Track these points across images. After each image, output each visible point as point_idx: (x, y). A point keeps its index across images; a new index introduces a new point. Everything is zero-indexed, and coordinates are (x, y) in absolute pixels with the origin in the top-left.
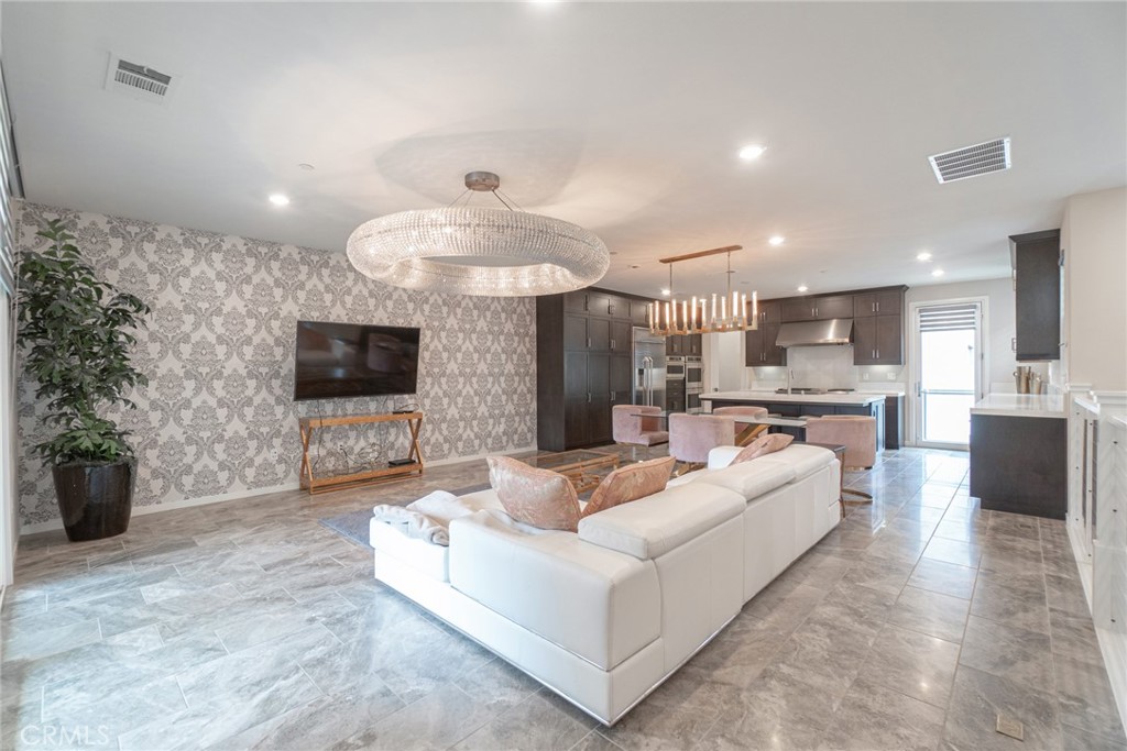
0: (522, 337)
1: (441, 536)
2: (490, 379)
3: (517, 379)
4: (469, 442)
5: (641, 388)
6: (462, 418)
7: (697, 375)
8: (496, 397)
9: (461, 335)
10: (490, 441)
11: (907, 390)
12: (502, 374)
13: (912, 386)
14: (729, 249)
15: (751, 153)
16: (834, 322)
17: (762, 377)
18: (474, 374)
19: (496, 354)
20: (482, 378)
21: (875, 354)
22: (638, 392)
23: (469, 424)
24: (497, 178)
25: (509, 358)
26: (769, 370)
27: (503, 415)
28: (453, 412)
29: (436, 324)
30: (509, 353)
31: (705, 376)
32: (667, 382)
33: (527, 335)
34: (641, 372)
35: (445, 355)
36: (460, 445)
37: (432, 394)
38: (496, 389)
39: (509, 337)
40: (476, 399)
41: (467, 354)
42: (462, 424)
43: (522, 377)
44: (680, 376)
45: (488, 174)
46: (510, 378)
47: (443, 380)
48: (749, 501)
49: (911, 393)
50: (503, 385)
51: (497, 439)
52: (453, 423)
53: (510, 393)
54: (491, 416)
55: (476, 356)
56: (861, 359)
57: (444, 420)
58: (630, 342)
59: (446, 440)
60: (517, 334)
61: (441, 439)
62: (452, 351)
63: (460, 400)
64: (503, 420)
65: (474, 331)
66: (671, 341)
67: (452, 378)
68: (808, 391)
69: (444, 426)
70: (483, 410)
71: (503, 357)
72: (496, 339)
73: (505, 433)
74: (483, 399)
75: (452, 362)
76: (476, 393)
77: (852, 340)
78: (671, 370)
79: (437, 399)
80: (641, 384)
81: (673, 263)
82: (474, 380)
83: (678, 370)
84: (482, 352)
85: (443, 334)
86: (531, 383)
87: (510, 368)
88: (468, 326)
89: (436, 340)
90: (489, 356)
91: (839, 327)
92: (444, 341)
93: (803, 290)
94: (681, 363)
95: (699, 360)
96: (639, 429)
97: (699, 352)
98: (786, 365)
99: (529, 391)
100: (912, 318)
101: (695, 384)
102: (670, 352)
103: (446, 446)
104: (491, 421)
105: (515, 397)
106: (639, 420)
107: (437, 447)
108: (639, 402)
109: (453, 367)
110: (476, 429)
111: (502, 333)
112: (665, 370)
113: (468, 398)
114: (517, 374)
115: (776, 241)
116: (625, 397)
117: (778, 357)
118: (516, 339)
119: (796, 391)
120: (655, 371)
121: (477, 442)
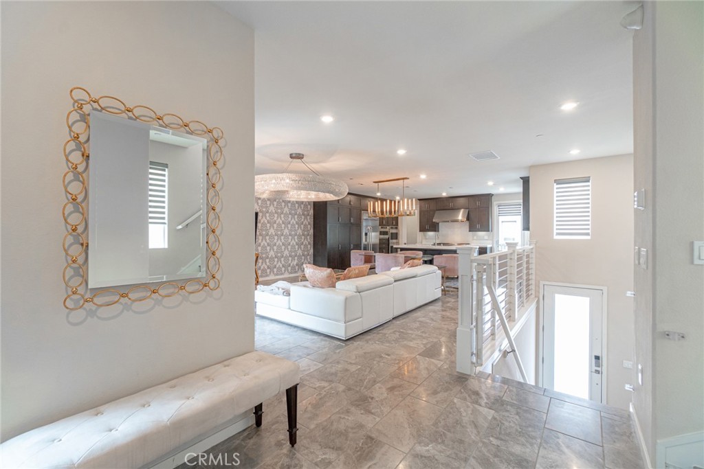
0: (306, 216)
1: (287, 293)
2: (290, 237)
3: (303, 237)
4: (279, 269)
5: (366, 243)
6: (276, 257)
7: (395, 236)
8: (293, 246)
9: (276, 215)
10: (290, 268)
11: (493, 244)
12: (296, 235)
13: (495, 242)
14: (403, 179)
15: (401, 152)
16: (462, 210)
17: (427, 237)
18: (282, 235)
19: (293, 225)
20: (286, 237)
21: (478, 226)
22: (365, 245)
23: (279, 260)
24: (303, 155)
25: (299, 227)
26: (431, 234)
27: (296, 256)
28: (272, 254)
29: (264, 210)
30: (299, 224)
31: (400, 237)
32: (380, 239)
33: (308, 215)
34: (366, 234)
35: (268, 225)
36: (275, 270)
37: (262, 244)
38: (293, 242)
39: (299, 216)
40: (283, 247)
41: (279, 225)
42: (276, 260)
43: (306, 236)
44: (387, 237)
45: (299, 154)
46: (300, 237)
47: (267, 238)
48: (395, 281)
49: (495, 245)
50: (296, 240)
51: (293, 267)
52: (272, 259)
53: (299, 244)
54: (290, 256)
55: (283, 226)
56: (472, 228)
57: (268, 258)
58: (361, 219)
59: (268, 268)
60: (303, 214)
61: (266, 267)
62: (272, 223)
63: (275, 248)
64: (296, 258)
65: (282, 213)
66: (381, 220)
67: (272, 237)
68: (444, 244)
69: (267, 260)
70: (286, 253)
71: (297, 226)
72: (293, 216)
73: (297, 265)
74: (286, 248)
75: (272, 229)
76: (283, 244)
77: (468, 219)
78: (381, 233)
79: (264, 247)
80: (366, 241)
81: (379, 184)
82: (282, 238)
83: (386, 233)
84: (286, 223)
85: (268, 215)
86: (310, 239)
87: (300, 232)
88: (279, 211)
89: (264, 218)
90: (289, 226)
91: (464, 212)
92: (268, 218)
93: (444, 194)
94: (387, 230)
95: (397, 228)
96: (363, 261)
97: (397, 224)
98: (438, 231)
99: (309, 244)
100: (495, 209)
101: (395, 241)
102: (381, 224)
103: (268, 271)
104: (290, 259)
105: (302, 247)
106: (363, 257)
107: (264, 271)
108: (365, 249)
109: (272, 231)
110: (283, 262)
111: (296, 214)
112: (378, 233)
113: (279, 247)
114: (303, 235)
115: (423, 177)
116: (358, 247)
117: (434, 227)
118: (303, 217)
119: (439, 244)
120: (373, 234)
121: (283, 269)
